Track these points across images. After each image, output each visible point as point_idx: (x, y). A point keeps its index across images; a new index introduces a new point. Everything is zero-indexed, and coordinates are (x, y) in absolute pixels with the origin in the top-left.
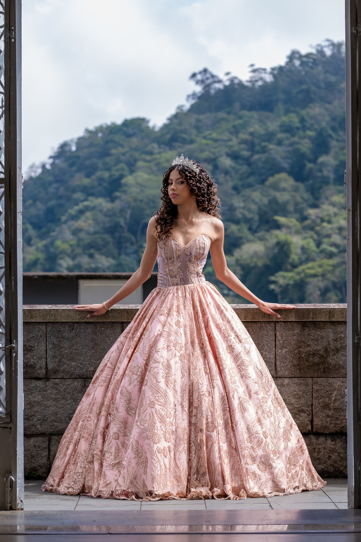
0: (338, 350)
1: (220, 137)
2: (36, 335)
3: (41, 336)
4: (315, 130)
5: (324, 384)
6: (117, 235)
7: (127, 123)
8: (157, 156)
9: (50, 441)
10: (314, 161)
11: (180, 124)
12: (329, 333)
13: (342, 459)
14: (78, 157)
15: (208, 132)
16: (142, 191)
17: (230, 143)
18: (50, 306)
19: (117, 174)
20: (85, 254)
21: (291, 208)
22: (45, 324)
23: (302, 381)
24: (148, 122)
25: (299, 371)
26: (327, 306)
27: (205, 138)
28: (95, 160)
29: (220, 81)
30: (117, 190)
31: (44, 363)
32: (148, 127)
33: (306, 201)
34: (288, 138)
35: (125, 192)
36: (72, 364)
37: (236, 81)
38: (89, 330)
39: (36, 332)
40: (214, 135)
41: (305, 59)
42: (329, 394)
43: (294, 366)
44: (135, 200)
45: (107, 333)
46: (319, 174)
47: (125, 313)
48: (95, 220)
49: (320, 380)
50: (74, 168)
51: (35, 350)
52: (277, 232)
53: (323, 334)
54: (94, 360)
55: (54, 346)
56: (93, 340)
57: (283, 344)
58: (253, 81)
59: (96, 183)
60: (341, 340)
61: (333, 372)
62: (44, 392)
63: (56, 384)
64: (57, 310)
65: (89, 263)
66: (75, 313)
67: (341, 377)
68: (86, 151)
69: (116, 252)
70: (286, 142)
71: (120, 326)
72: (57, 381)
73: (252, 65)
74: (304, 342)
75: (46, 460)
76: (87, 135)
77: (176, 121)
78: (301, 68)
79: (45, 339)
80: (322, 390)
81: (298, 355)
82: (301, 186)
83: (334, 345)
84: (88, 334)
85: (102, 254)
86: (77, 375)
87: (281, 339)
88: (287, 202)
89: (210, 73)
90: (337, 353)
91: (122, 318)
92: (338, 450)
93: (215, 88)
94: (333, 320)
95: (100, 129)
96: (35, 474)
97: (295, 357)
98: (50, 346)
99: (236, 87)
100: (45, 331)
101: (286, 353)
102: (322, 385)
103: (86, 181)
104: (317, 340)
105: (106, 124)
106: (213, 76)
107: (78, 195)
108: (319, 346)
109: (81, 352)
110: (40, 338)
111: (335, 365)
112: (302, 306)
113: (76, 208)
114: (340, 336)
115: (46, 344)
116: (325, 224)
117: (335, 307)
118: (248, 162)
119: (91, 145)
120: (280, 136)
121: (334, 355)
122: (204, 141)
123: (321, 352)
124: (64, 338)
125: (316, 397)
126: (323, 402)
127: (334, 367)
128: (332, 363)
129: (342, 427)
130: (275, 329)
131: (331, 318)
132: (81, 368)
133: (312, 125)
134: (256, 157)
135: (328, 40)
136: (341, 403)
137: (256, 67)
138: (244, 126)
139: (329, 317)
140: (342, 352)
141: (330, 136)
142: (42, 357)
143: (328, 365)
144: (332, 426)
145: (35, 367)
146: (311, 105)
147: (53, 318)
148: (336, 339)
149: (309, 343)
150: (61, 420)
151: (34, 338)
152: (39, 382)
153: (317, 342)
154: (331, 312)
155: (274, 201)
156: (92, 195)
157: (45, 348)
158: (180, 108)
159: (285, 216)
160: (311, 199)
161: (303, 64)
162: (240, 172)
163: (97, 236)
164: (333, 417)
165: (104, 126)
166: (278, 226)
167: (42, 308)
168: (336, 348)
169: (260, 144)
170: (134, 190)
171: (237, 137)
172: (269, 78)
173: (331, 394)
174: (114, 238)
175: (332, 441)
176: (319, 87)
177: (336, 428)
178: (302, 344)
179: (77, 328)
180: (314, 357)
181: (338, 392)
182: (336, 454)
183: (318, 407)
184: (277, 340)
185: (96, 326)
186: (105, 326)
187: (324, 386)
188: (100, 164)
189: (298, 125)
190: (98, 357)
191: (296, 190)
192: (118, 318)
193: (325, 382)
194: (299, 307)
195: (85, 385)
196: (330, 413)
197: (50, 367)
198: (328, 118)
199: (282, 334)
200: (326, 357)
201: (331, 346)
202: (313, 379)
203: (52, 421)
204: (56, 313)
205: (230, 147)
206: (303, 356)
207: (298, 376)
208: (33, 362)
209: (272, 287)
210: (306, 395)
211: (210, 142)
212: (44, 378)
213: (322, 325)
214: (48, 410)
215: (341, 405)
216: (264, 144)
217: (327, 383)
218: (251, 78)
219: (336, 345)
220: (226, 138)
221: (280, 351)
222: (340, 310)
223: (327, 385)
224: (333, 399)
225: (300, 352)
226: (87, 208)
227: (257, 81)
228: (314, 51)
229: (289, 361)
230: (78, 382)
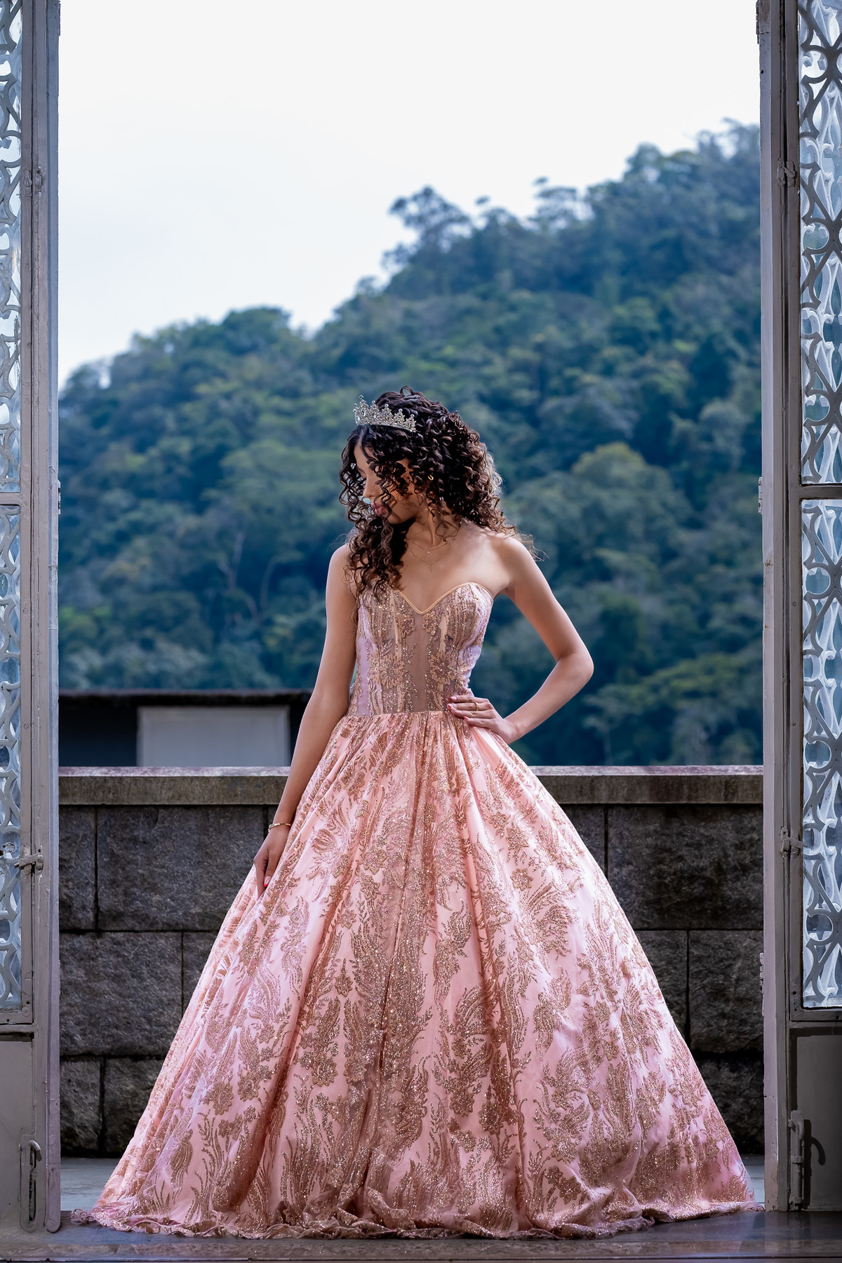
0: (745, 869)
1: (462, 355)
2: (72, 833)
3: (85, 836)
4: (696, 338)
5: (713, 943)
6: (210, 593)
7: (234, 321)
8: (310, 402)
9: (103, 1070)
10: (693, 414)
11: (366, 323)
12: (725, 831)
13: (754, 1112)
14: (115, 403)
15: (434, 343)
16: (271, 486)
17: (487, 371)
18: (104, 770)
19: (211, 445)
20: (131, 639)
21: (636, 528)
22: (93, 809)
23: (663, 936)
24: (287, 317)
25: (659, 914)
26: (720, 770)
27: (426, 357)
28: (157, 411)
29: (463, 219)
30: (213, 486)
31: (91, 897)
32: (287, 330)
33: (672, 511)
34: (629, 359)
35: (228, 488)
36: (154, 899)
37: (502, 220)
38: (192, 824)
39: (73, 827)
40: (449, 351)
41: (670, 166)
42: (726, 967)
43: (648, 903)
44: (256, 508)
45: (232, 829)
46: (705, 446)
47: (272, 786)
48: (156, 556)
49: (704, 935)
50: (105, 431)
51: (71, 867)
52: (602, 588)
53: (713, 833)
54: (201, 891)
55: (113, 859)
56: (199, 845)
57: (624, 854)
58: (543, 219)
59: (159, 467)
60: (752, 845)
61: (735, 919)
62: (92, 962)
63: (118, 943)
64: (121, 778)
65: (142, 663)
66: (159, 785)
67: (752, 930)
68: (135, 388)
69: (207, 635)
70: (625, 368)
71: (259, 814)
72: (120, 936)
73: (542, 181)
74: (669, 851)
75: (96, 1113)
76: (138, 350)
77: (354, 316)
78: (660, 188)
79: (93, 844)
80: (709, 957)
81: (656, 879)
82: (662, 477)
83: (736, 857)
84: (188, 833)
85: (174, 641)
86: (163, 923)
87: (617, 845)
88: (627, 515)
89: (440, 199)
90: (744, 875)
91: (266, 797)
92: (744, 1091)
93: (453, 235)
94: (735, 802)
95: (169, 335)
96: (71, 1145)
97: (651, 884)
98: (105, 860)
99: (504, 233)
100: (93, 825)
101: (629, 875)
102: (709, 945)
103: (136, 462)
104: (699, 846)
105: (185, 323)
106: (446, 207)
107: (117, 497)
108: (704, 859)
109: (173, 873)
110: (82, 841)
111: (739, 901)
112: (666, 772)
113: (111, 527)
114: (748, 836)
115: (96, 855)
116: (719, 569)
117: (738, 774)
118: (531, 415)
119: (146, 374)
120: (611, 352)
121: (737, 879)
122: (424, 366)
123: (708, 874)
124: (135, 840)
125: (696, 972)
126: (712, 984)
127: (737, 907)
128: (731, 898)
129: (754, 1040)
130: (606, 822)
131: (730, 796)
132: (173, 907)
133: (688, 327)
134: (551, 404)
135: (727, 120)
136: (752, 985)
137: (552, 184)
138: (522, 329)
139: (726, 796)
140: (754, 873)
141: (733, 354)
142: (87, 884)
143: (722, 901)
144: (732, 1037)
145: (70, 907)
146: (686, 278)
147: (111, 796)
148: (742, 843)
149: (680, 853)
150: (128, 1023)
151: (69, 841)
152: (79, 939)
153: (699, 851)
154: (730, 784)
155: (594, 512)
156: (150, 494)
157: (92, 864)
158: (365, 283)
159: (622, 548)
160: (686, 508)
161: (665, 177)
162: (513, 440)
163: (161, 596)
164: (734, 1017)
165: (180, 328)
166: (605, 574)
167: (88, 775)
168: (740, 864)
169: (560, 373)
170: (253, 486)
171: (504, 355)
172: (582, 212)
173: (730, 966)
174: (203, 600)
175: (732, 1071)
176: (704, 234)
177: (741, 1042)
178: (665, 854)
179: (164, 818)
180: (692, 883)
181: (746, 962)
182: (741, 1100)
183: (701, 995)
184: (609, 846)
185: (208, 815)
186: (227, 814)
187: (713, 949)
188: (170, 422)
189: (654, 326)
190: (211, 884)
191: (650, 484)
192: (256, 797)
193: (716, 940)
194: (658, 774)
195: (182, 945)
196: (727, 1009)
197: (105, 904)
198: (727, 311)
199: (621, 833)
200: (720, 885)
201: (730, 859)
202: (691, 932)
203: (109, 1026)
204: (118, 785)
205: (488, 379)
206: (666, 881)
207: (656, 926)
208: (66, 894)
209: (591, 721)
210: (675, 968)
211: (439, 367)
212: (89, 931)
213: (710, 814)
214: (100, 1002)
215: (751, 992)
216: (570, 372)
217: (722, 941)
218: (540, 210)
219: (742, 857)
220: (477, 358)
221: (616, 870)
222: (751, 779)
223: (720, 947)
224: (735, 976)
225: (660, 874)
226: (137, 529)
227: (553, 218)
228: (692, 146)
229: (637, 894)
230: (167, 938)
